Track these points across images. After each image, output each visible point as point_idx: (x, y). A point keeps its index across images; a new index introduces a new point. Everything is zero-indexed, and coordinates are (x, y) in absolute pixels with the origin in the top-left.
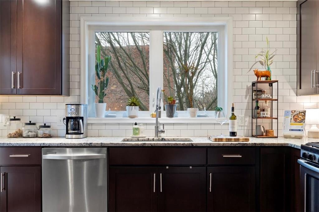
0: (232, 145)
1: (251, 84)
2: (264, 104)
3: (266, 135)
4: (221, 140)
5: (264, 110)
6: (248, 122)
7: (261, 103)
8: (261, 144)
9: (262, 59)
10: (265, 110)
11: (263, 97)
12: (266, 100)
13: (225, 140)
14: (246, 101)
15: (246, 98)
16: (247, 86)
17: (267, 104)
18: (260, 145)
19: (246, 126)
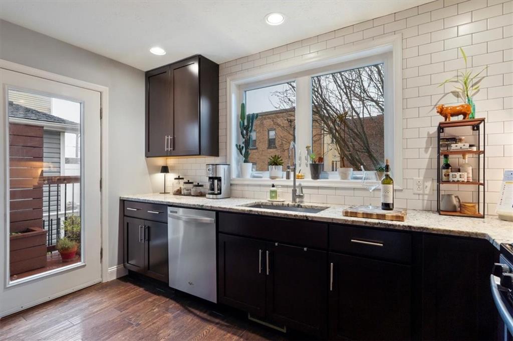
0: (367, 225)
1: (435, 129)
2: (461, 160)
3: (460, 212)
4: (355, 214)
5: (459, 170)
6: (430, 189)
7: (453, 159)
8: (422, 228)
9: (459, 87)
10: (461, 170)
11: (452, 148)
12: (464, 153)
13: (361, 216)
14: (428, 155)
15: (426, 152)
16: (428, 133)
17: (467, 160)
18: (419, 231)
19: (426, 194)
